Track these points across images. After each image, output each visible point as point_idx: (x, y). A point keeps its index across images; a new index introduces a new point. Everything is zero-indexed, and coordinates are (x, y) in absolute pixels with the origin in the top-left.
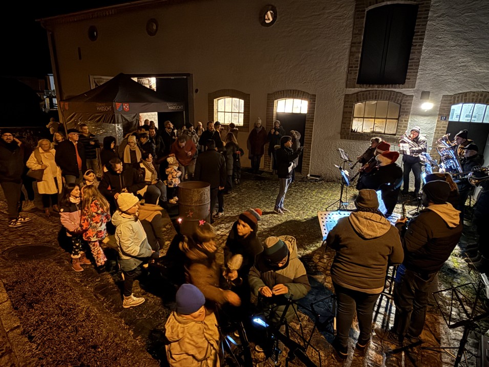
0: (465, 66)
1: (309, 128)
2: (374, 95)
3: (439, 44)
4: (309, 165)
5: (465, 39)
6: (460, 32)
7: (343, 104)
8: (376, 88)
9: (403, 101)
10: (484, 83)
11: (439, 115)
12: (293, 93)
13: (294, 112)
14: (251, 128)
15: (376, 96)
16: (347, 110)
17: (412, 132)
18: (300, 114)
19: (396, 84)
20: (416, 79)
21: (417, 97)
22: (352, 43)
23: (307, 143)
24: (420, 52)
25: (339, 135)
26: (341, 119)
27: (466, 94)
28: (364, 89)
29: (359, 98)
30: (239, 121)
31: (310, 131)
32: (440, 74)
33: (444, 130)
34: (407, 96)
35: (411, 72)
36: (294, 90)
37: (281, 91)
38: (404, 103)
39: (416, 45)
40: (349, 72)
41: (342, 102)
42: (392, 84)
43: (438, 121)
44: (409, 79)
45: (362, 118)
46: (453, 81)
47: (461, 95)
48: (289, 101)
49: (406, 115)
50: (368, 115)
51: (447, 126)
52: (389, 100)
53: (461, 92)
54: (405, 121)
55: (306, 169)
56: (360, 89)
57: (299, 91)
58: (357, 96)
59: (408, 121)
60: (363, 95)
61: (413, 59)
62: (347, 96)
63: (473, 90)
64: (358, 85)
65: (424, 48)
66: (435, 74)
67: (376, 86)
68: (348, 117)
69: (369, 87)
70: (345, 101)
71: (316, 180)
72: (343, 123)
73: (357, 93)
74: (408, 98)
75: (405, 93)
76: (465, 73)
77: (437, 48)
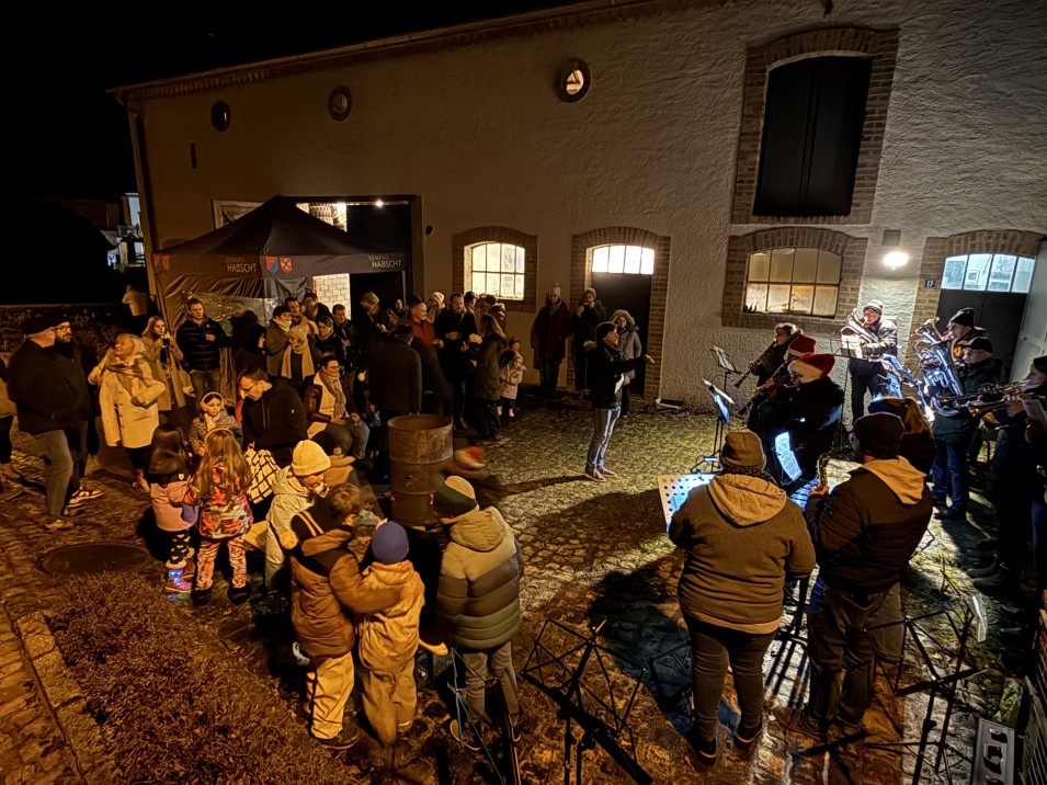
0: (970, 178)
1: (656, 305)
2: (789, 237)
3: (915, 135)
4: (659, 379)
5: (969, 126)
6: (958, 111)
7: (725, 257)
8: (792, 223)
9: (847, 250)
10: (1011, 213)
11: (922, 276)
12: (625, 233)
13: (626, 272)
14: (541, 304)
15: (792, 240)
16: (734, 267)
17: (867, 312)
18: (640, 274)
19: (831, 214)
20: (871, 205)
21: (874, 242)
22: (741, 134)
23: (656, 335)
24: (878, 152)
25: (720, 319)
26: (722, 286)
27: (973, 234)
28: (768, 226)
29: (756, 242)
30: (515, 290)
31: (660, 310)
32: (921, 194)
33: (932, 308)
34: (856, 239)
35: (860, 192)
36: (625, 228)
37: (599, 230)
38: (848, 253)
39: (869, 139)
40: (736, 193)
41: (725, 252)
42: (825, 215)
43: (919, 289)
44: (858, 205)
45: (764, 283)
46: (947, 208)
47: (963, 237)
48: (617, 250)
49: (854, 278)
50: (778, 277)
51: (937, 299)
52: (818, 247)
53: (963, 230)
54: (852, 289)
55: (653, 388)
56: (760, 226)
57: (636, 230)
58: (754, 239)
59: (858, 290)
60: (766, 236)
61: (864, 165)
62: (733, 239)
63: (988, 226)
64: (757, 218)
65: (885, 143)
66: (911, 195)
67: (792, 219)
68: (735, 282)
69: (779, 220)
70: (729, 250)
71: (673, 411)
72: (726, 294)
73: (754, 233)
74: (857, 243)
75: (849, 233)
76: (970, 192)
77: (912, 144)
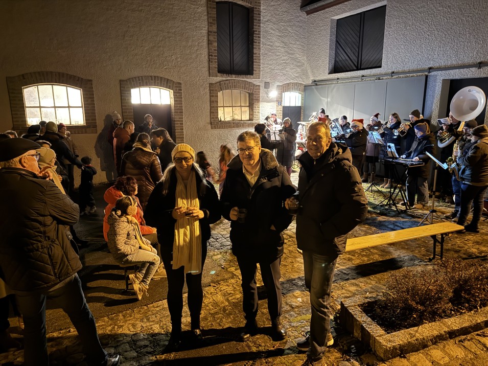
0: (285, 63)
1: (178, 121)
2: (233, 84)
3: (269, 43)
5: (283, 42)
6: (280, 36)
7: (209, 94)
8: (234, 77)
9: (254, 90)
10: (296, 77)
11: (277, 101)
14: (101, 125)
15: (235, 86)
16: (213, 99)
20: (260, 71)
21: (262, 87)
22: (209, 32)
24: (259, 49)
25: (210, 125)
26: (209, 108)
27: (288, 84)
28: (224, 79)
32: (273, 68)
33: (281, 113)
34: (256, 85)
35: (256, 65)
38: (255, 92)
39: (256, 42)
40: (210, 61)
41: (208, 92)
43: (277, 106)
44: (256, 71)
46: (281, 74)
47: (286, 85)
48: (145, 90)
51: (282, 109)
53: (286, 83)
54: (258, 107)
56: (221, 78)
57: (161, 78)
58: (220, 85)
61: (256, 54)
63: (292, 81)
64: (220, 74)
65: (261, 45)
66: (271, 68)
68: (214, 106)
69: (229, 76)
73: (220, 82)
74: (257, 87)
75: (255, 83)
76: (286, 68)
77: (269, 47)
